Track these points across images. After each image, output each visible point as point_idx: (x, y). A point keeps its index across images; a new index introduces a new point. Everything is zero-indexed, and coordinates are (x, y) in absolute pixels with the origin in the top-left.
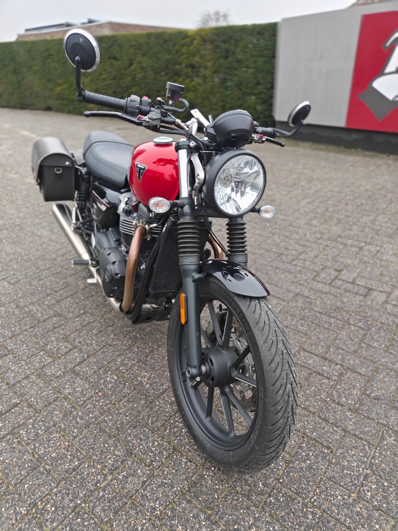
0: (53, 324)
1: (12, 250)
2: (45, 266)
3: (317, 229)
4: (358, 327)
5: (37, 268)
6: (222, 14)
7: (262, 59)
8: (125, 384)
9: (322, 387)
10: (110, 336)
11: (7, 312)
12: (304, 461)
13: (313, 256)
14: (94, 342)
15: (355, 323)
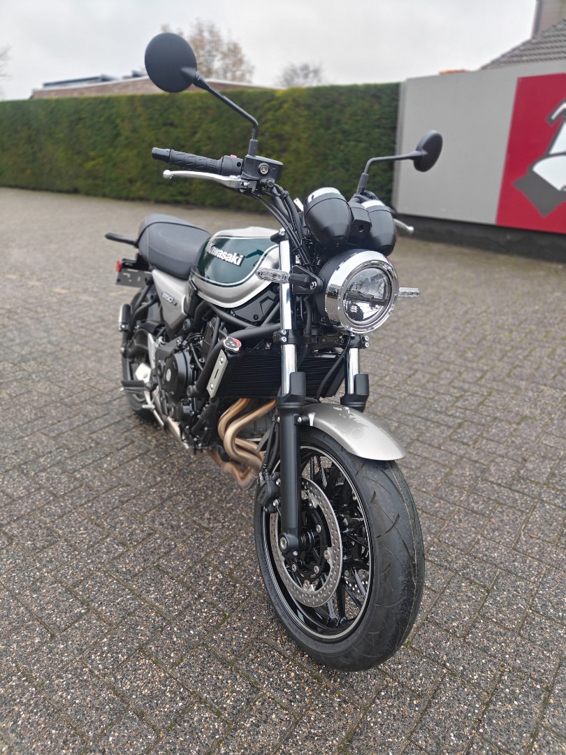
0: (120, 496)
1: (46, 389)
2: (97, 412)
3: (475, 365)
4: (555, 505)
5: (85, 416)
6: (311, 68)
7: (377, 130)
8: (234, 586)
9: (519, 593)
10: (204, 515)
11: (51, 479)
12: (511, 702)
13: (476, 403)
14: (182, 524)
15: (550, 500)
